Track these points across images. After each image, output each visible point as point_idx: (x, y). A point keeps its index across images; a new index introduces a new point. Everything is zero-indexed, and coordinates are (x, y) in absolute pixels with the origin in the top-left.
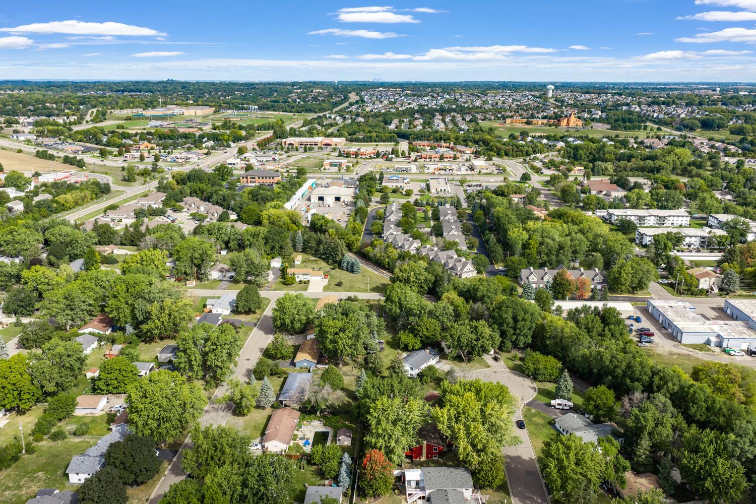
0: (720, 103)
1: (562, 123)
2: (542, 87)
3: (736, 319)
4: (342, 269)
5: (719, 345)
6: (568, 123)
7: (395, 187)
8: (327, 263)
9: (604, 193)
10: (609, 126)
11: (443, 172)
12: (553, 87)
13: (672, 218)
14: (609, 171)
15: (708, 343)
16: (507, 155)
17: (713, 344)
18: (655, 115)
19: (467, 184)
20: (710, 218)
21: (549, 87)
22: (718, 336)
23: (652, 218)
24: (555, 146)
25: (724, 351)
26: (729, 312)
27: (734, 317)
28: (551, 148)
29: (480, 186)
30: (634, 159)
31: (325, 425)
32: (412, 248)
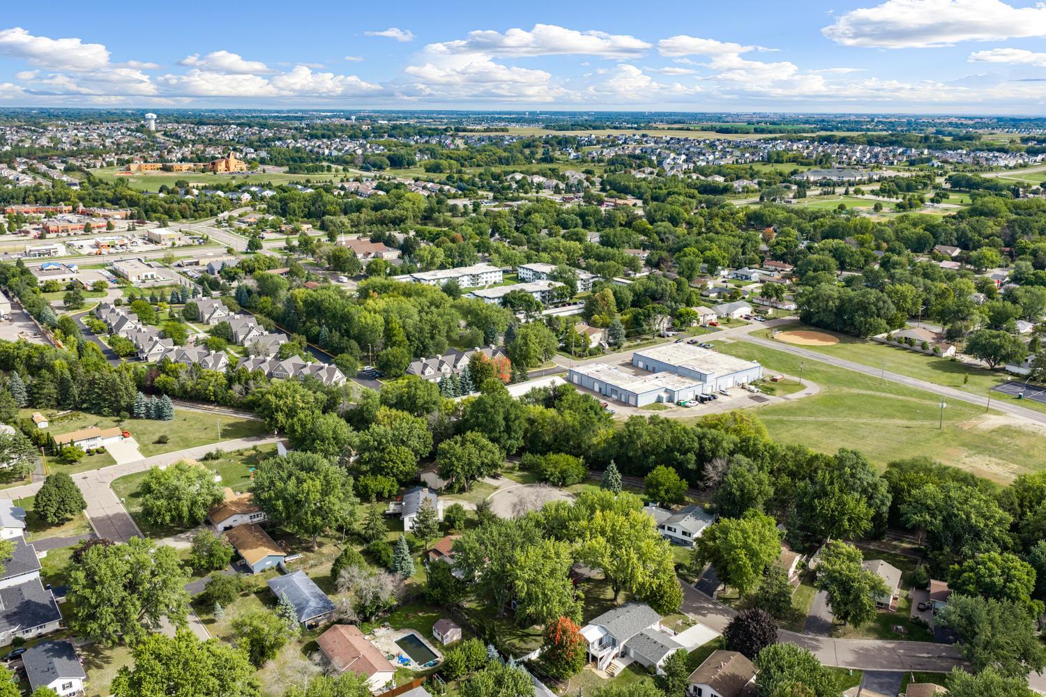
0: (386, 135)
1: (219, 168)
2: (140, 115)
3: (654, 371)
4: (138, 417)
5: (671, 400)
6: (228, 167)
7: (68, 281)
8: (99, 413)
9: (372, 255)
10: (287, 169)
11: (112, 250)
12: (155, 116)
13: (485, 275)
14: (347, 227)
15: (659, 400)
16: (184, 217)
17: (664, 401)
18: (327, 152)
19: (176, 264)
20: (520, 270)
21: (149, 115)
22: (666, 391)
23: (466, 278)
24: (239, 199)
25: (679, 404)
26: (641, 365)
27: (650, 368)
28: (235, 203)
29: (197, 263)
30: (364, 210)
31: (397, 629)
32: (220, 365)
